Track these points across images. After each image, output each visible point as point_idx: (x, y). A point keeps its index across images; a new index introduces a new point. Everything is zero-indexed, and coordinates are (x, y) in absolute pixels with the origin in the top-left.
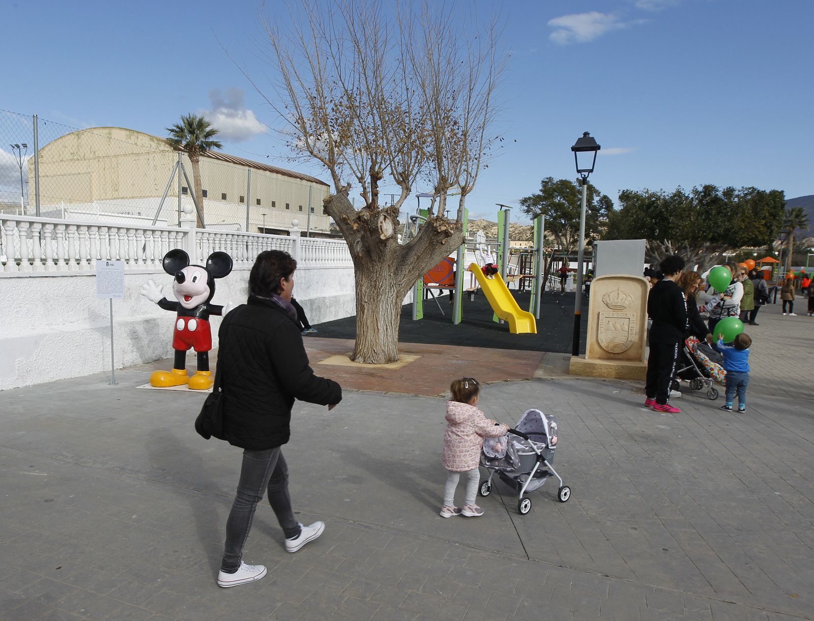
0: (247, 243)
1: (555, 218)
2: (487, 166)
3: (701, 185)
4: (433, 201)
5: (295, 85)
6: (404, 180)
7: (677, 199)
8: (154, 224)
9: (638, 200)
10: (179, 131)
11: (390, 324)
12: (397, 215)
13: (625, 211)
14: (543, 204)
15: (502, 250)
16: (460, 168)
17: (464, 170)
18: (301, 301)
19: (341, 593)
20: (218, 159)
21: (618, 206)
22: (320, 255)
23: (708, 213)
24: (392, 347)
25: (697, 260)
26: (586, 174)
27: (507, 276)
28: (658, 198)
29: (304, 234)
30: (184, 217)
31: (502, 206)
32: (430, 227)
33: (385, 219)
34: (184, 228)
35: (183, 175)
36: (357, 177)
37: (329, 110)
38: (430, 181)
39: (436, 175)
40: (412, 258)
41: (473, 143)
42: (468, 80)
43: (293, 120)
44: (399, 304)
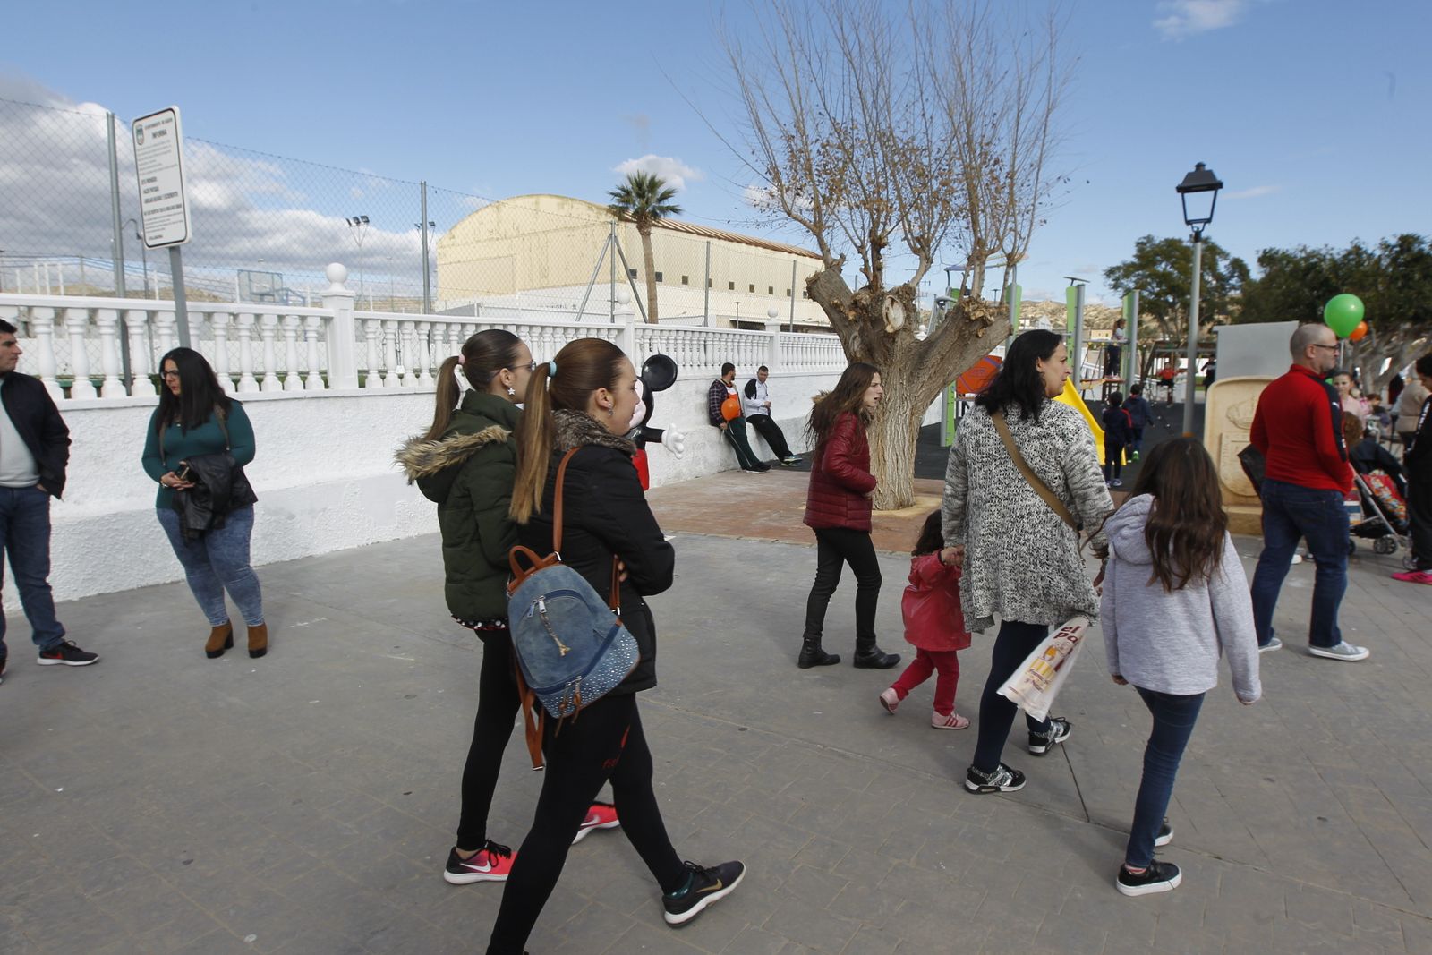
0: (705, 341)
1: (1158, 295)
2: (1045, 222)
3: (1394, 236)
4: (966, 277)
5: (766, 119)
6: (922, 248)
7: (1353, 260)
8: (579, 319)
9: (1289, 262)
10: (625, 196)
11: (902, 453)
12: (912, 297)
13: (1269, 280)
14: (1138, 275)
15: (1072, 344)
16: (1006, 227)
17: (1011, 229)
18: (782, 421)
19: (791, 857)
20: (676, 229)
21: (1257, 273)
22: (807, 357)
23: (1407, 278)
24: (904, 485)
25: (1388, 350)
26: (1200, 226)
27: (1081, 381)
28: (1323, 259)
29: (785, 328)
30: (619, 309)
31: (1073, 279)
32: (960, 313)
33: (892, 304)
34: (619, 323)
35: (617, 253)
36: (855, 245)
37: (814, 154)
38: (961, 247)
39: (969, 237)
40: (934, 358)
41: (1025, 188)
42: (1015, 97)
43: (763, 170)
44: (915, 424)
